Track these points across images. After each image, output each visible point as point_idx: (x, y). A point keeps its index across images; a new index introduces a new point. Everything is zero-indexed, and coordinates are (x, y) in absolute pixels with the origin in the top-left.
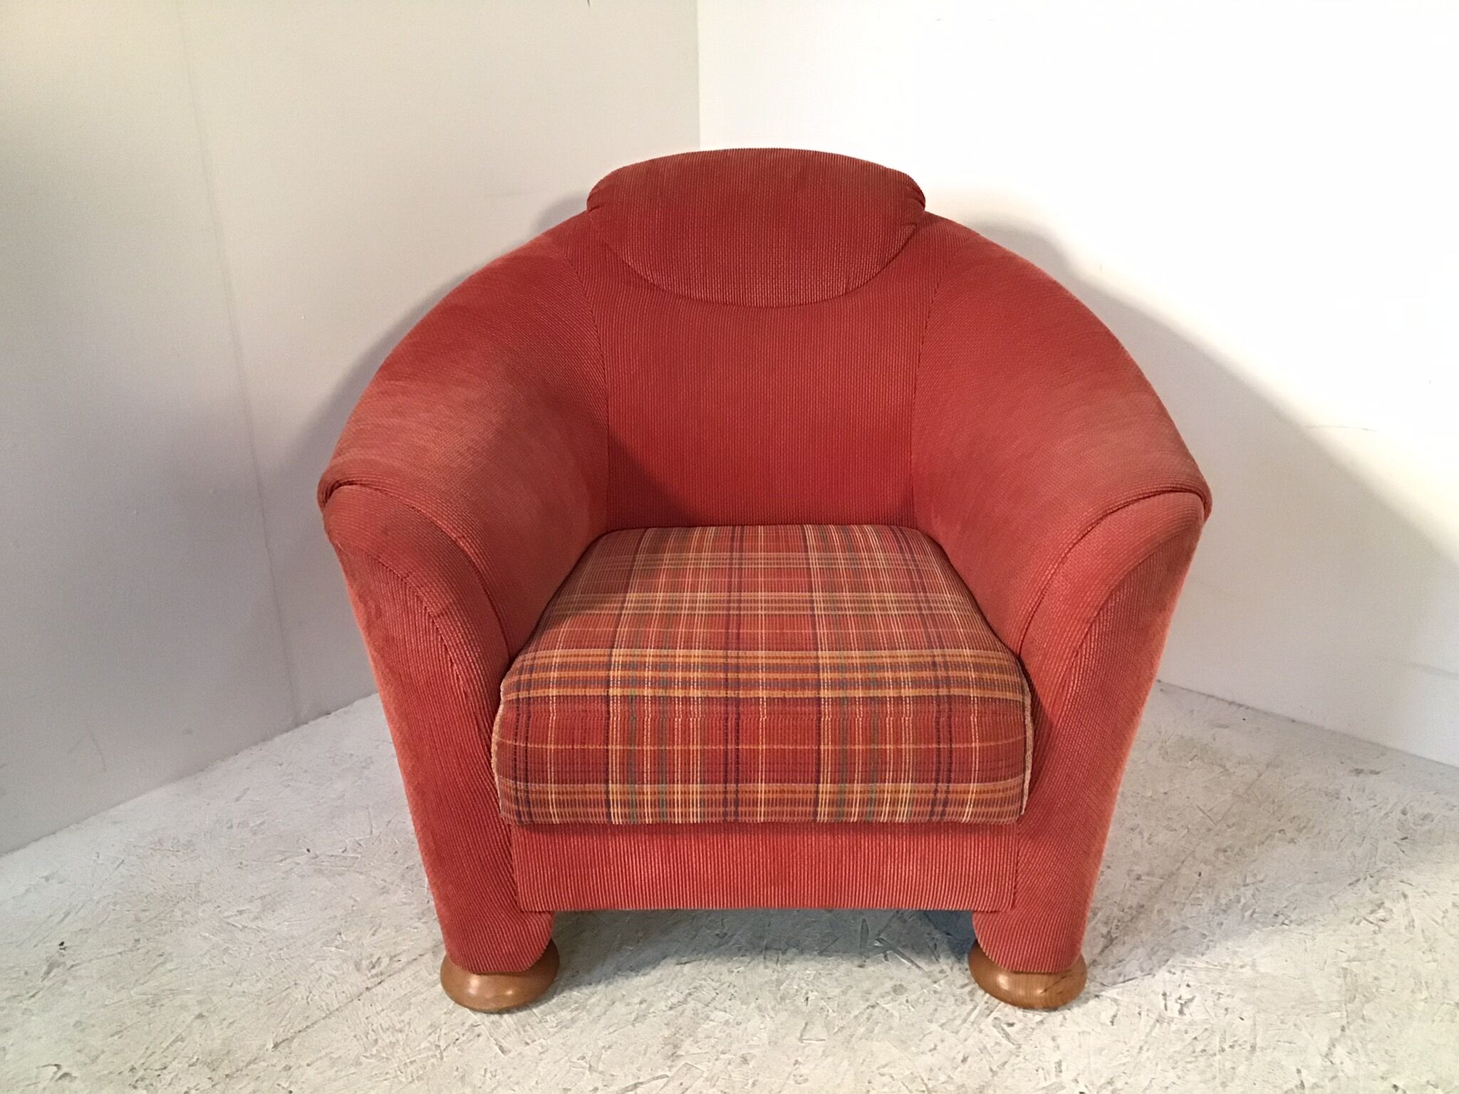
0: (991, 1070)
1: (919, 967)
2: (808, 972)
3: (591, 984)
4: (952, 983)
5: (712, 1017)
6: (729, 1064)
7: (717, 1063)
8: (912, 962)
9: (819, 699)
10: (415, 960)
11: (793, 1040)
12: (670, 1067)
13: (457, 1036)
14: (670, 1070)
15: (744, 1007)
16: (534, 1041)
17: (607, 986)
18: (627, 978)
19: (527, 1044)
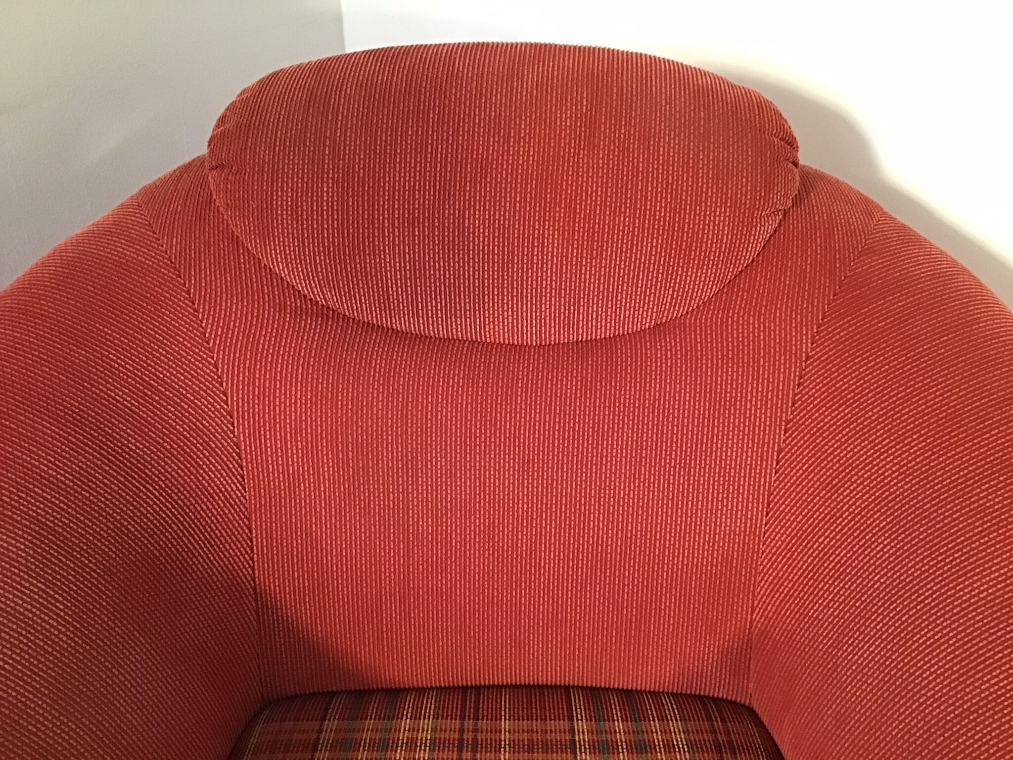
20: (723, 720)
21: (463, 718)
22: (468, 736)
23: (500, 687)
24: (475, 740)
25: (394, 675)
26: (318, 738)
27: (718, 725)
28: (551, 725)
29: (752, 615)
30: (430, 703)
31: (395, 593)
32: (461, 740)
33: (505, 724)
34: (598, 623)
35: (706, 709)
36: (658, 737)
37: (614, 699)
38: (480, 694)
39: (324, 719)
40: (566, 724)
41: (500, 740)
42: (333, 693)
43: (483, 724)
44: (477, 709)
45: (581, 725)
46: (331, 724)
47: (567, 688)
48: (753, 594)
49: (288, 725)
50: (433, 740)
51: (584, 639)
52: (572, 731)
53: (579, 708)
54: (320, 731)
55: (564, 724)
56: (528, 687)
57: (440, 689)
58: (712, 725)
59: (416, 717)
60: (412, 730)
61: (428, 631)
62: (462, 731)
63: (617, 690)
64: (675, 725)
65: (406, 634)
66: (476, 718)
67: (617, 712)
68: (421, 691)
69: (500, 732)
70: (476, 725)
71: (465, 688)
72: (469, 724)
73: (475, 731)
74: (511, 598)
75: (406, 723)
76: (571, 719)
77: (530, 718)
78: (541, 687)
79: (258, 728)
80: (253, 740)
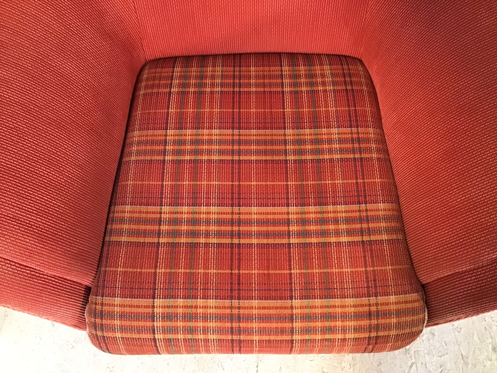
20: (348, 65)
21: (234, 66)
22: (237, 73)
23: (250, 54)
24: (240, 75)
25: (203, 48)
26: (173, 75)
27: (345, 67)
28: (272, 68)
29: (366, 15)
30: (220, 61)
31: (200, 8)
32: (234, 75)
33: (252, 69)
34: (295, 22)
35: (341, 60)
36: (318, 72)
37: (300, 58)
38: (241, 57)
39: (174, 67)
40: (279, 68)
41: (251, 75)
42: (176, 57)
43: (243, 69)
44: (240, 62)
45: (286, 68)
46: (177, 69)
47: (280, 54)
48: (368, 5)
49: (159, 70)
50: (222, 76)
51: (288, 30)
52: (282, 71)
53: (285, 62)
54: (173, 72)
55: (278, 68)
56: (263, 53)
57: (224, 55)
58: (343, 67)
59: (214, 66)
60: (212, 71)
61: (217, 27)
62: (234, 71)
63: (302, 54)
64: (327, 67)
65: (206, 29)
66: (240, 66)
67: (301, 62)
68: (215, 56)
69: (251, 71)
70: (240, 69)
71: (235, 55)
72: (237, 69)
73: (240, 71)
74: (254, 10)
75: (210, 69)
76: (281, 66)
77: (263, 66)
78: (268, 54)
79: (146, 71)
80: (145, 76)
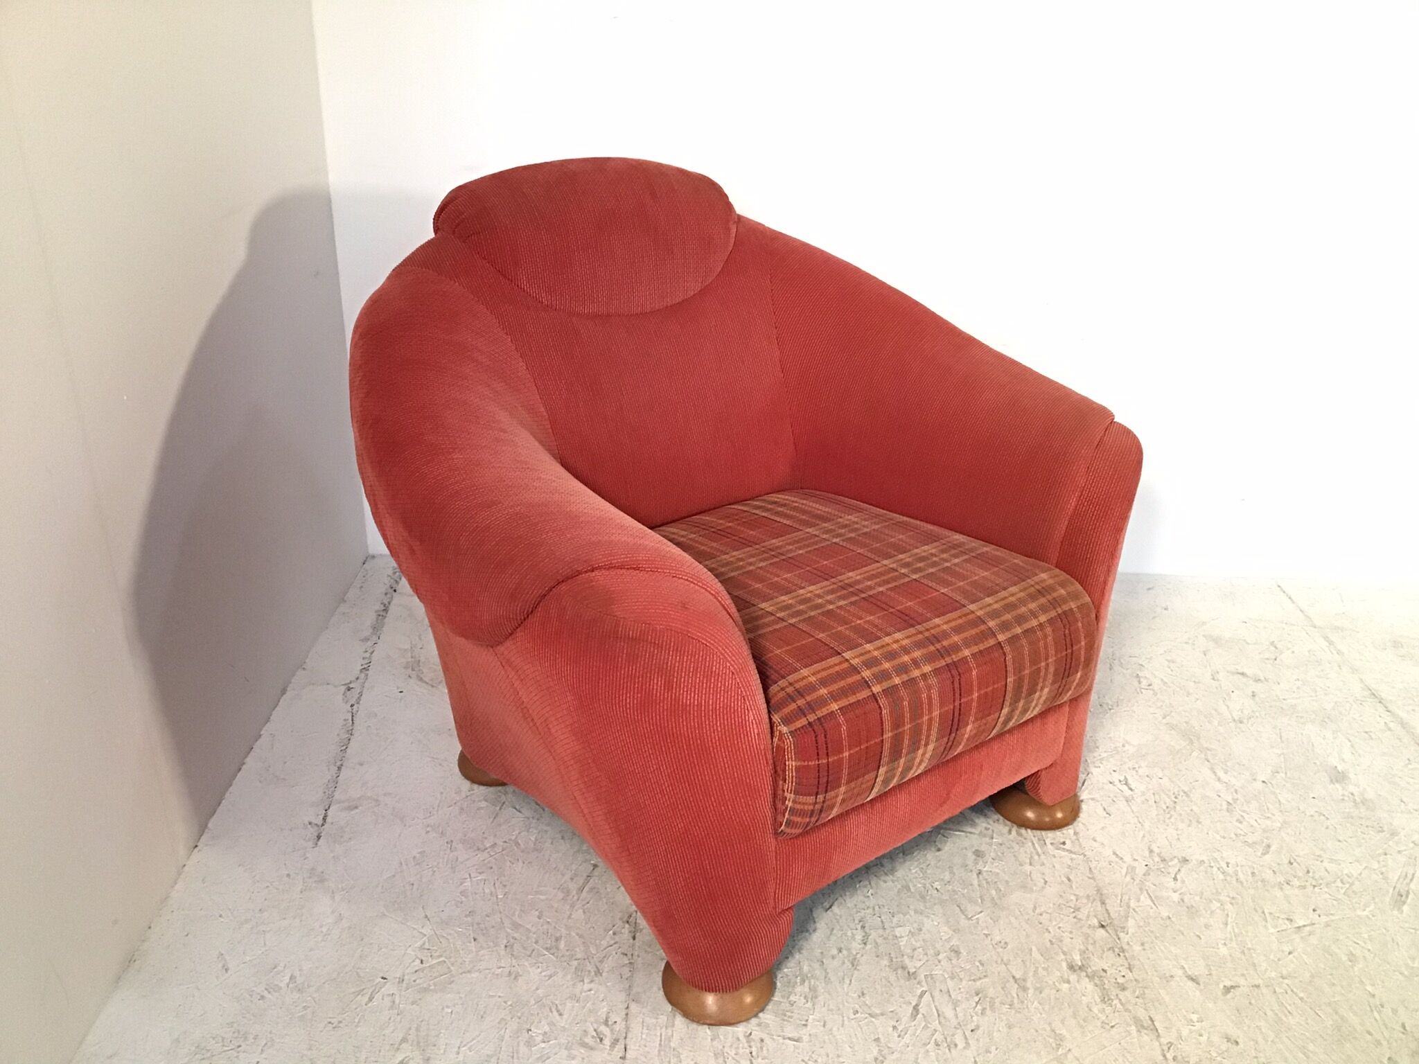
0: (1089, 878)
1: (971, 833)
2: (914, 871)
3: (787, 958)
4: (1001, 834)
5: (898, 935)
6: (951, 960)
7: (942, 963)
8: (963, 831)
9: (999, 643)
10: (627, 1014)
11: (963, 922)
12: (919, 983)
13: (748, 1051)
14: (922, 986)
15: (908, 916)
16: (807, 1021)
17: (800, 953)
18: (807, 940)
19: (805, 1025)
